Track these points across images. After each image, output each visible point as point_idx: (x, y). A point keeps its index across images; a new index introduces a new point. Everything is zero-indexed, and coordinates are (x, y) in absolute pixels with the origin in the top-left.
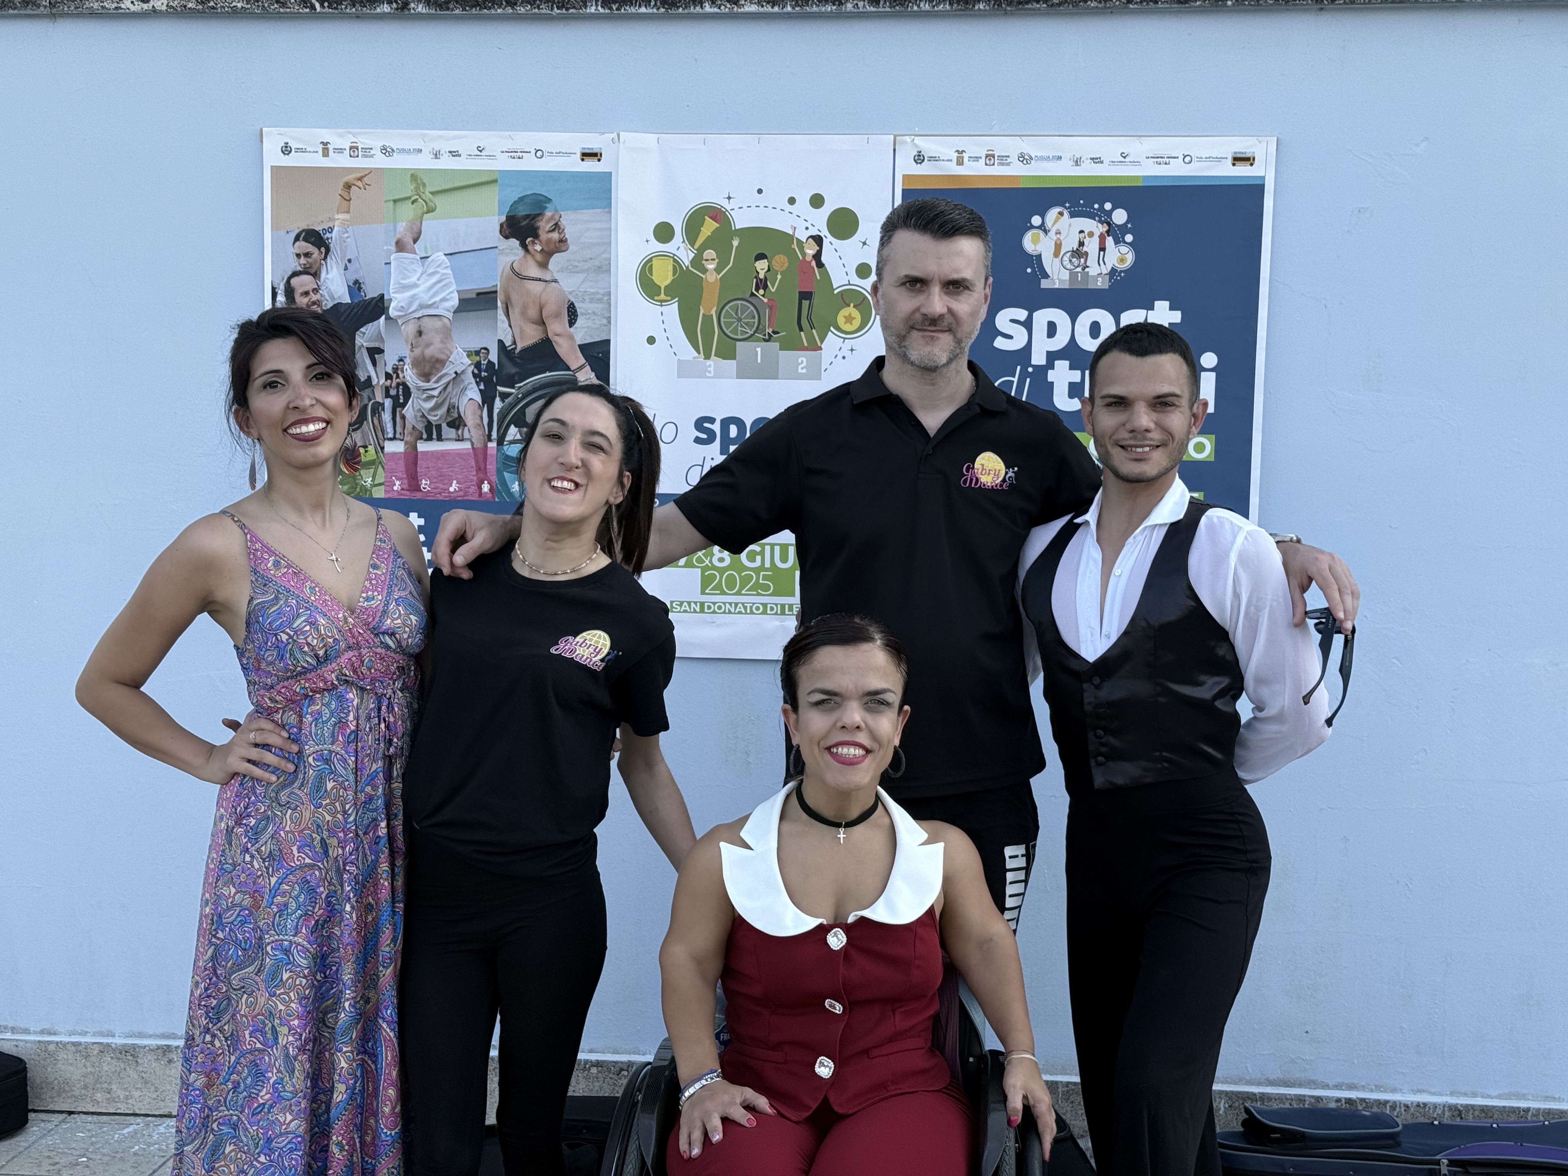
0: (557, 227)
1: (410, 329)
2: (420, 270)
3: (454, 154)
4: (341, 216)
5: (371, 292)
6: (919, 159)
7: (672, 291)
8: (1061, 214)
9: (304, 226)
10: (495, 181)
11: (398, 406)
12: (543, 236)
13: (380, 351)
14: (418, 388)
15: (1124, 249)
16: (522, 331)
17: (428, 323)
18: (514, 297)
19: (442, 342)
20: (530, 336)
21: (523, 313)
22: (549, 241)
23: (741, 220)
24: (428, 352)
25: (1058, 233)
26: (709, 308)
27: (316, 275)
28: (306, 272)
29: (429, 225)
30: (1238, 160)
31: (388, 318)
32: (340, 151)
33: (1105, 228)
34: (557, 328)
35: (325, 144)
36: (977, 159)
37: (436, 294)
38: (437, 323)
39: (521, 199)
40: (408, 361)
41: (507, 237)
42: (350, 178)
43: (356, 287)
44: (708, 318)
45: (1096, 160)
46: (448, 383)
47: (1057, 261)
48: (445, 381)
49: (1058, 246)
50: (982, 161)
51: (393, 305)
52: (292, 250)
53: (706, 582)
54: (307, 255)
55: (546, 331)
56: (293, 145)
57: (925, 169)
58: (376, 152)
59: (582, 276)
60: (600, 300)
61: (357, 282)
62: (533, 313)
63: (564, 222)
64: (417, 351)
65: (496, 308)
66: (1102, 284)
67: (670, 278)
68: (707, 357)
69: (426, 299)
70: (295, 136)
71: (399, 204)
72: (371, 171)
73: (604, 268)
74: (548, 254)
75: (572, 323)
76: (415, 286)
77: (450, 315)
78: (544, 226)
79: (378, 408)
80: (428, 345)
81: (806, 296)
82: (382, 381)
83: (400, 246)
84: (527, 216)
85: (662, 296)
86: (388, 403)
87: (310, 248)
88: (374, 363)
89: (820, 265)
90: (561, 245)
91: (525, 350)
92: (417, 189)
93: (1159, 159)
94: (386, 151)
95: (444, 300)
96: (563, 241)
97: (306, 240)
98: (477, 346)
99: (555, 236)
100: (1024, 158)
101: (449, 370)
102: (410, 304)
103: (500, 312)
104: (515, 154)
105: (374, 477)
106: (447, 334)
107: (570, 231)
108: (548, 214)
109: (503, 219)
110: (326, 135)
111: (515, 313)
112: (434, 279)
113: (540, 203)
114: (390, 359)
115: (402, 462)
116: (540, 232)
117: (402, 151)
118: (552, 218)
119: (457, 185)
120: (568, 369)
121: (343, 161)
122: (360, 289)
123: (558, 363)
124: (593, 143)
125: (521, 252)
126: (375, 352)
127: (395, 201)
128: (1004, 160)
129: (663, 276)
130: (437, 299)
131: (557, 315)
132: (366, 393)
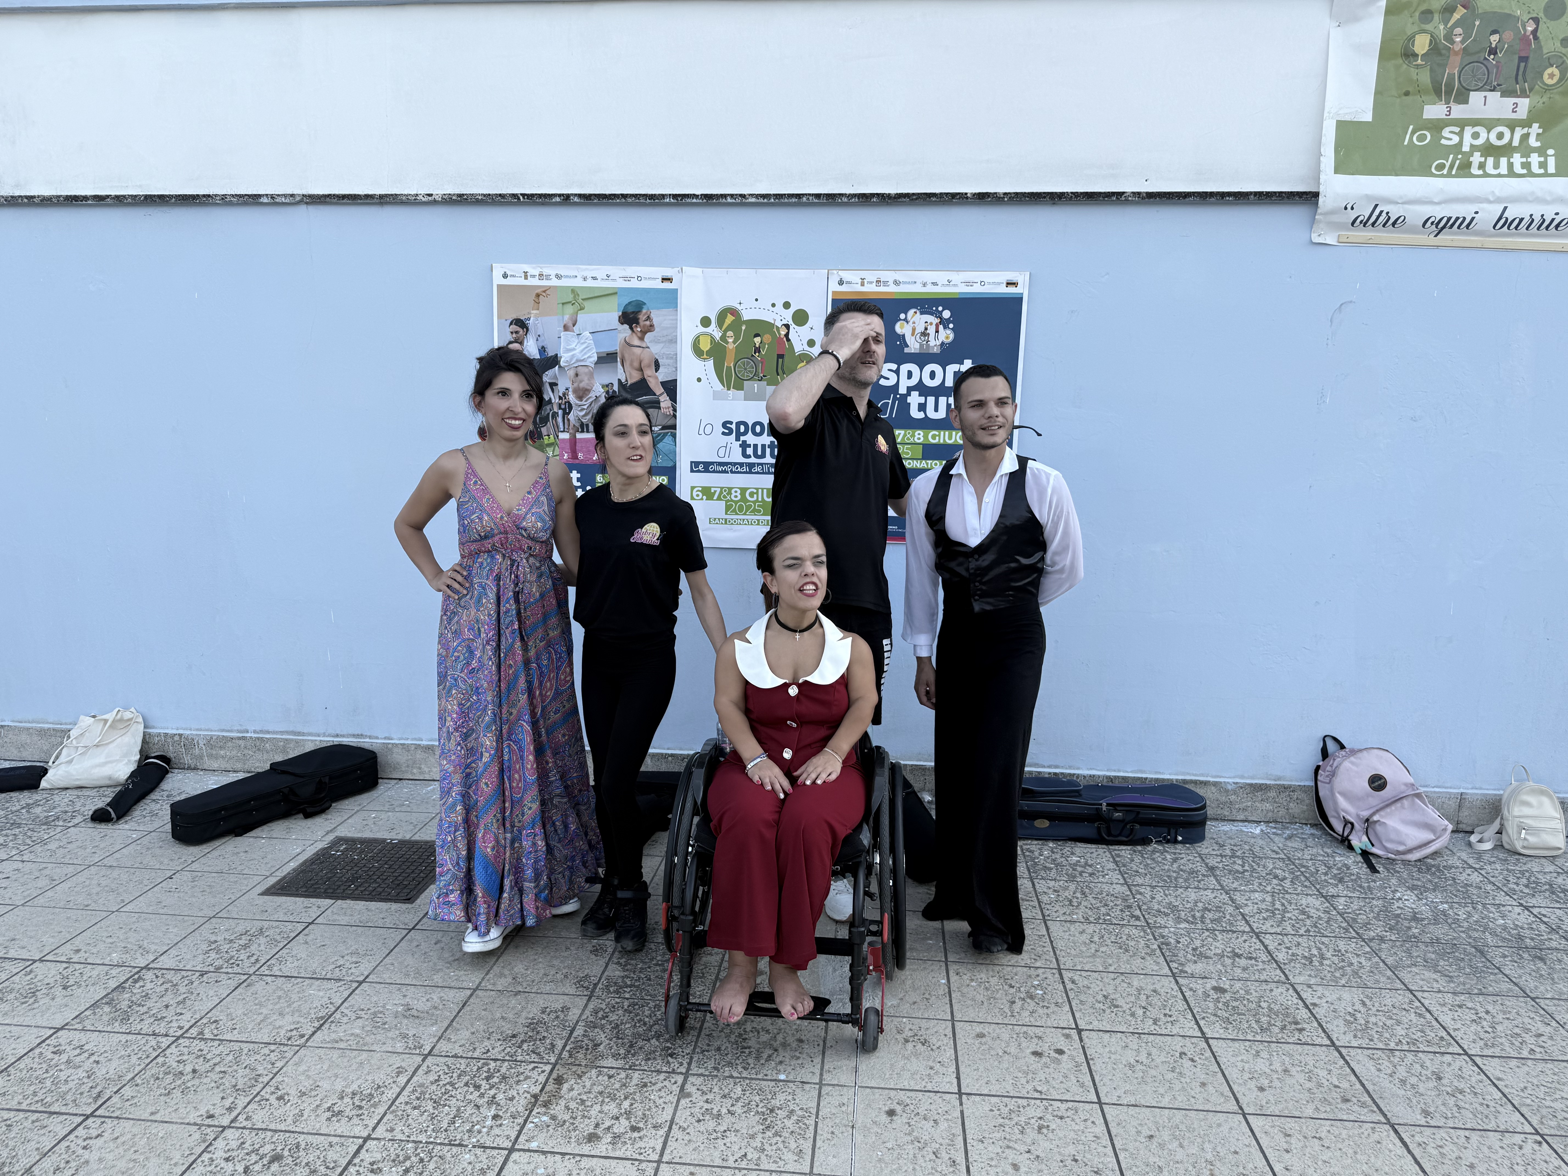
0: (649, 318)
1: (571, 373)
2: (577, 341)
3: (594, 278)
4: (535, 312)
5: (551, 353)
6: (841, 283)
7: (710, 353)
8: (915, 313)
9: (514, 316)
10: (616, 293)
11: (566, 413)
12: (642, 323)
13: (556, 384)
14: (576, 405)
15: (949, 332)
16: (630, 374)
17: (581, 370)
18: (626, 356)
19: (589, 380)
20: (635, 377)
21: (631, 365)
22: (645, 325)
23: (746, 316)
24: (582, 385)
25: (914, 323)
26: (729, 363)
27: (521, 343)
28: (516, 341)
29: (581, 317)
30: (1009, 284)
31: (560, 367)
32: (534, 276)
33: (938, 320)
34: (649, 372)
35: (526, 273)
36: (871, 283)
37: (585, 354)
38: (586, 370)
39: (630, 303)
40: (570, 390)
41: (622, 324)
42: (539, 291)
43: (542, 350)
44: (729, 368)
45: (935, 284)
46: (592, 403)
47: (913, 338)
48: (591, 400)
49: (914, 330)
50: (874, 284)
51: (562, 360)
52: (509, 330)
53: (728, 508)
54: (517, 332)
55: (643, 375)
56: (509, 273)
57: (844, 288)
58: (553, 277)
59: (662, 345)
60: (672, 358)
61: (543, 347)
62: (636, 364)
63: (652, 315)
64: (576, 385)
65: (617, 361)
66: (936, 350)
67: (709, 347)
68: (729, 389)
69: (580, 356)
70: (510, 268)
71: (565, 306)
72: (550, 287)
73: (673, 341)
74: (644, 333)
75: (657, 370)
76: (574, 349)
77: (593, 366)
78: (642, 317)
79: (555, 415)
80: (581, 381)
81: (780, 356)
82: (557, 400)
83: (566, 328)
84: (633, 312)
85: (705, 356)
86: (560, 412)
87: (518, 329)
88: (553, 391)
89: (788, 340)
90: (651, 328)
91: (632, 385)
92: (575, 297)
93: (968, 283)
94: (558, 277)
95: (589, 357)
96: (652, 326)
97: (516, 324)
98: (606, 382)
99: (648, 323)
100: (896, 283)
101: (592, 395)
102: (571, 359)
103: (619, 364)
104: (627, 279)
105: (553, 451)
106: (591, 375)
107: (656, 321)
108: (644, 311)
109: (620, 313)
110: (526, 268)
111: (627, 364)
112: (584, 346)
113: (640, 305)
114: (561, 389)
115: (568, 444)
116: (640, 321)
117: (567, 277)
118: (646, 313)
119: (596, 295)
120: (655, 395)
121: (535, 282)
122: (545, 351)
123: (649, 391)
124: (668, 273)
125: (630, 331)
126: (553, 385)
127: (563, 304)
128: (886, 283)
129: (705, 346)
130: (586, 356)
131: (649, 366)
132: (548, 407)
